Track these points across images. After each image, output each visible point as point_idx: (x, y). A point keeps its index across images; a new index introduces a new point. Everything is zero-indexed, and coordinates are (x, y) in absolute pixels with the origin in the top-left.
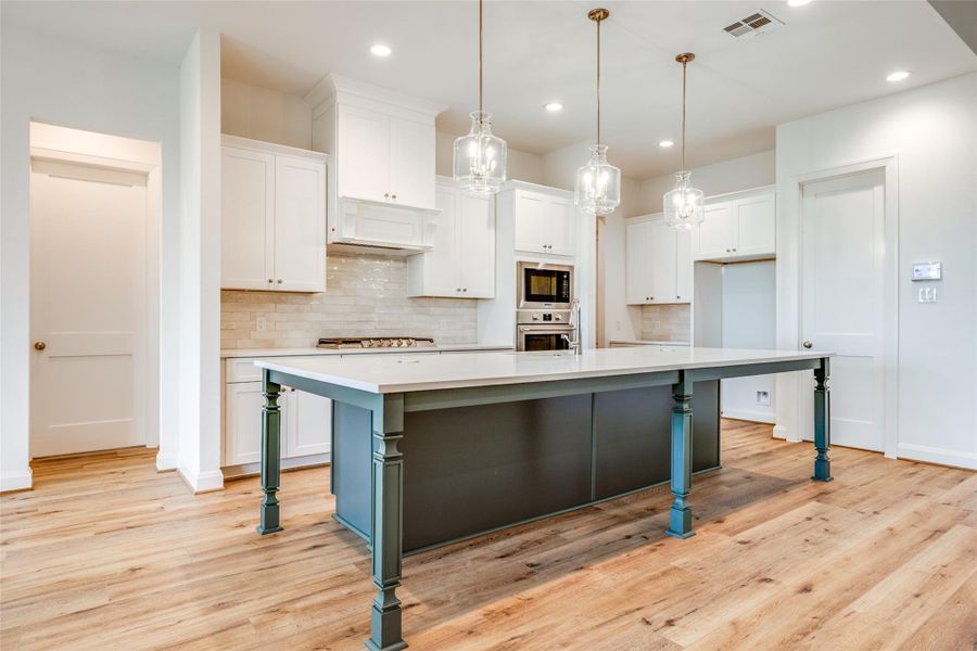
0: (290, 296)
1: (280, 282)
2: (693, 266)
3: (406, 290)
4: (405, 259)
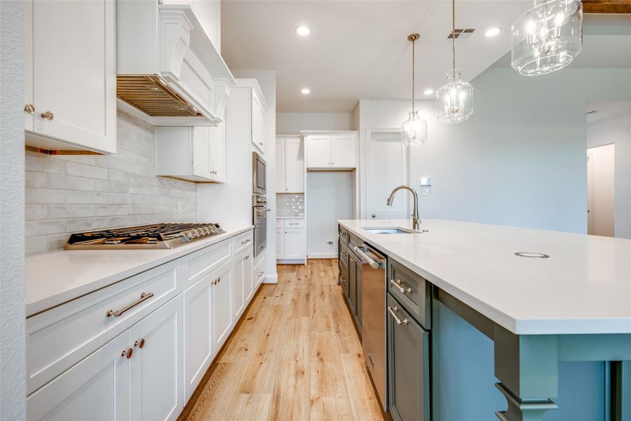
2: (306, 170)
3: (155, 167)
4: (152, 129)
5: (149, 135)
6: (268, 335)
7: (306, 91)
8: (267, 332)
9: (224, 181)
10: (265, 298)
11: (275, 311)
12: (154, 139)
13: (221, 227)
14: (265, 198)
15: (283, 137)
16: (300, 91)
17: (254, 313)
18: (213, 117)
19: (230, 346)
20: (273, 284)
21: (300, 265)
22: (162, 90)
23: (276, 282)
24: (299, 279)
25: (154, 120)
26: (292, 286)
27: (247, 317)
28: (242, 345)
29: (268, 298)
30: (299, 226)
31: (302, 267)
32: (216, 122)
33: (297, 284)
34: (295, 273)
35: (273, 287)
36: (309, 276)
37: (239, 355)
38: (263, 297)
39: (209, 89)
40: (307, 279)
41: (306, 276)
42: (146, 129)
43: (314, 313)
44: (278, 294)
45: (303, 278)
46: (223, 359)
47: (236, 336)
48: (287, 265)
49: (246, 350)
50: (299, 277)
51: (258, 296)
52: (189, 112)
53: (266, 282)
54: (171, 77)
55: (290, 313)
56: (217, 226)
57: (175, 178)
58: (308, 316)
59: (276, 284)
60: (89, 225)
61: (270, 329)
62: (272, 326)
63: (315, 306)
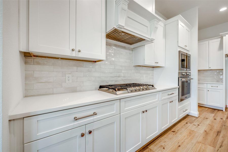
0: (85, 63)
1: (79, 51)
2: (224, 56)
3: (133, 63)
4: (132, 50)
5: (131, 52)
6: (179, 146)
7: (223, 9)
8: (179, 144)
9: (164, 66)
10: (187, 123)
11: (190, 133)
12: (133, 53)
13: (155, 87)
14: (190, 73)
15: (207, 40)
16: (219, 11)
17: (177, 130)
18: (150, 39)
19: (157, 142)
20: (195, 117)
21: (219, 110)
22: (125, 34)
23: (197, 116)
24: (215, 119)
25: (132, 46)
26: (208, 122)
27: (172, 130)
28: (163, 144)
29: (189, 124)
30: (218, 88)
31: (221, 112)
32: (152, 40)
33: (212, 122)
34: (213, 115)
35: (194, 118)
36: (224, 119)
37: (159, 149)
38: (186, 122)
39: (147, 27)
40: (222, 121)
41: (222, 119)
42: (129, 50)
43: (220, 147)
44: (196, 123)
45: (218, 119)
46: (151, 146)
47: (163, 138)
48: (209, 108)
49: (164, 148)
50: (215, 118)
51: (183, 121)
52: (141, 40)
53: (190, 114)
54: (120, 26)
55: (200, 139)
56: (153, 86)
57: (142, 66)
58: (214, 147)
59: (197, 117)
60: (108, 83)
61: (182, 143)
62: (184, 141)
63: (223, 142)
